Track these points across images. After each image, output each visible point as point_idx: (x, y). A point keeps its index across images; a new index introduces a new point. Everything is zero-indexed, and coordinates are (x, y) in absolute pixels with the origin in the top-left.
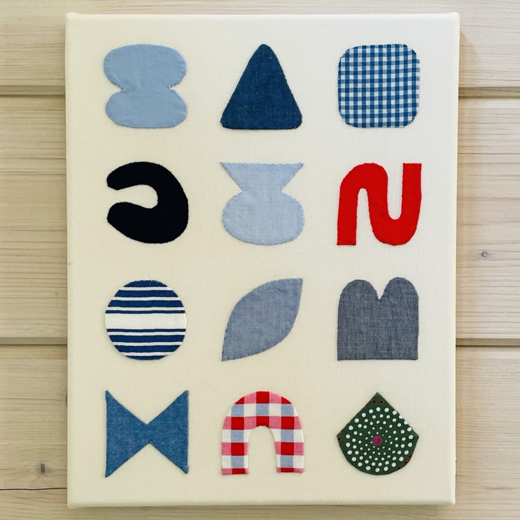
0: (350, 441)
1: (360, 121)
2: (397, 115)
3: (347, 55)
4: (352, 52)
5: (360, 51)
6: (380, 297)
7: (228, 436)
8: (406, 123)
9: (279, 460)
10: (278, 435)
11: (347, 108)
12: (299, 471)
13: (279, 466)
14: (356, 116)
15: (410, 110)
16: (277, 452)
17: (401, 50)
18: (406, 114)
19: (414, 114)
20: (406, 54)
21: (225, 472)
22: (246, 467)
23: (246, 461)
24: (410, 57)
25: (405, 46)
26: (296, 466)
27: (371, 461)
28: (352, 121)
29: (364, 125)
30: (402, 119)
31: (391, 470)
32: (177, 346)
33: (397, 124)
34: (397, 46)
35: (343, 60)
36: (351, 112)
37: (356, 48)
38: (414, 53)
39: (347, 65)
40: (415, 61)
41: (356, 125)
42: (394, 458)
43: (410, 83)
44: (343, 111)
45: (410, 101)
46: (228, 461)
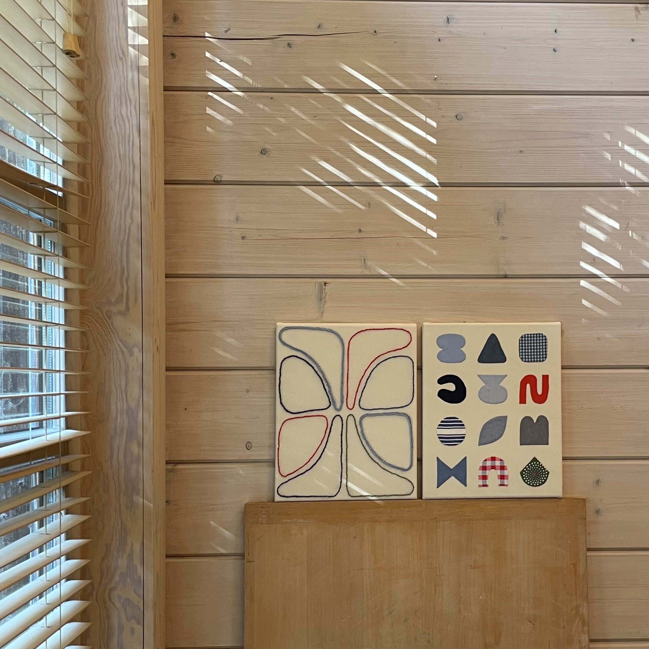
0: (525, 474)
1: (527, 360)
2: (540, 358)
3: (522, 337)
4: (524, 336)
5: (526, 336)
6: (535, 422)
7: (481, 473)
8: (543, 361)
9: (499, 482)
10: (499, 472)
11: (522, 355)
12: (507, 485)
13: (499, 483)
14: (525, 358)
15: (544, 356)
16: (499, 479)
17: (541, 335)
18: (543, 358)
19: (546, 357)
20: (542, 337)
21: (480, 486)
22: (487, 484)
23: (488, 482)
24: (544, 338)
25: (542, 334)
26: (505, 483)
27: (532, 481)
28: (524, 360)
29: (528, 361)
30: (541, 359)
31: (540, 485)
32: (462, 441)
33: (540, 361)
34: (539, 334)
35: (521, 339)
36: (524, 357)
37: (525, 335)
38: (545, 336)
39: (522, 340)
40: (546, 339)
41: (525, 361)
42: (541, 480)
43: (544, 347)
44: (521, 357)
45: (544, 353)
46: (481, 482)
